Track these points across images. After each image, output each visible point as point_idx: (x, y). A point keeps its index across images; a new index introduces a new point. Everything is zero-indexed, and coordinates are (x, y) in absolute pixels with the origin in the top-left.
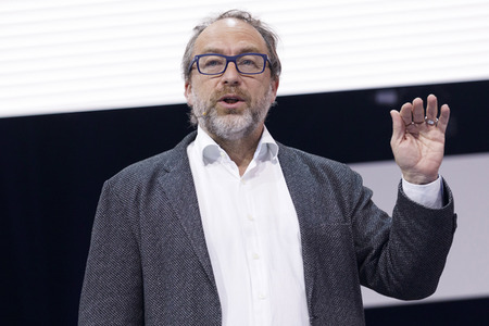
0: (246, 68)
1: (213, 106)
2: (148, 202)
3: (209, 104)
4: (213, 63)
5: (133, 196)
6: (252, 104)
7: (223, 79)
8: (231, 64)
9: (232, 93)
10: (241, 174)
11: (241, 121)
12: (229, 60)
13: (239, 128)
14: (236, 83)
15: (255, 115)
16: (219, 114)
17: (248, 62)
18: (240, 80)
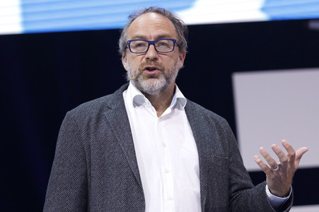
0: (162, 49)
1: (141, 74)
2: (97, 127)
3: (138, 72)
4: (139, 45)
5: (86, 122)
6: (166, 72)
7: (146, 56)
8: (152, 46)
9: (152, 65)
10: (158, 115)
11: (158, 83)
12: (150, 43)
13: (157, 87)
14: (155, 59)
15: (167, 79)
16: (144, 79)
17: (163, 44)
18: (157, 56)
